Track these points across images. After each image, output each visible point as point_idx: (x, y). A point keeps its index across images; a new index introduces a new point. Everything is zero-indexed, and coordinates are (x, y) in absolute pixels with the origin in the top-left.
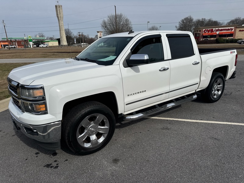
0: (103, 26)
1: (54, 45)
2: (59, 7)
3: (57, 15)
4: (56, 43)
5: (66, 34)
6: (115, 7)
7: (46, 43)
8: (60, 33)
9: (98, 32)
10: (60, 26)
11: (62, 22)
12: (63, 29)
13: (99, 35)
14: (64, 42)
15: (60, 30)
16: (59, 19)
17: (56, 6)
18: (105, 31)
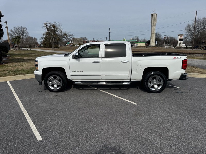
0: (186, 29)
1: (142, 46)
2: (154, 15)
3: (152, 21)
4: (144, 44)
5: (156, 37)
6: (196, 12)
7: (136, 44)
8: (151, 36)
9: (179, 35)
10: (152, 30)
11: (154, 27)
12: (154, 33)
13: (180, 37)
14: (153, 44)
15: (151, 34)
16: (153, 25)
17: (152, 15)
18: (188, 34)
